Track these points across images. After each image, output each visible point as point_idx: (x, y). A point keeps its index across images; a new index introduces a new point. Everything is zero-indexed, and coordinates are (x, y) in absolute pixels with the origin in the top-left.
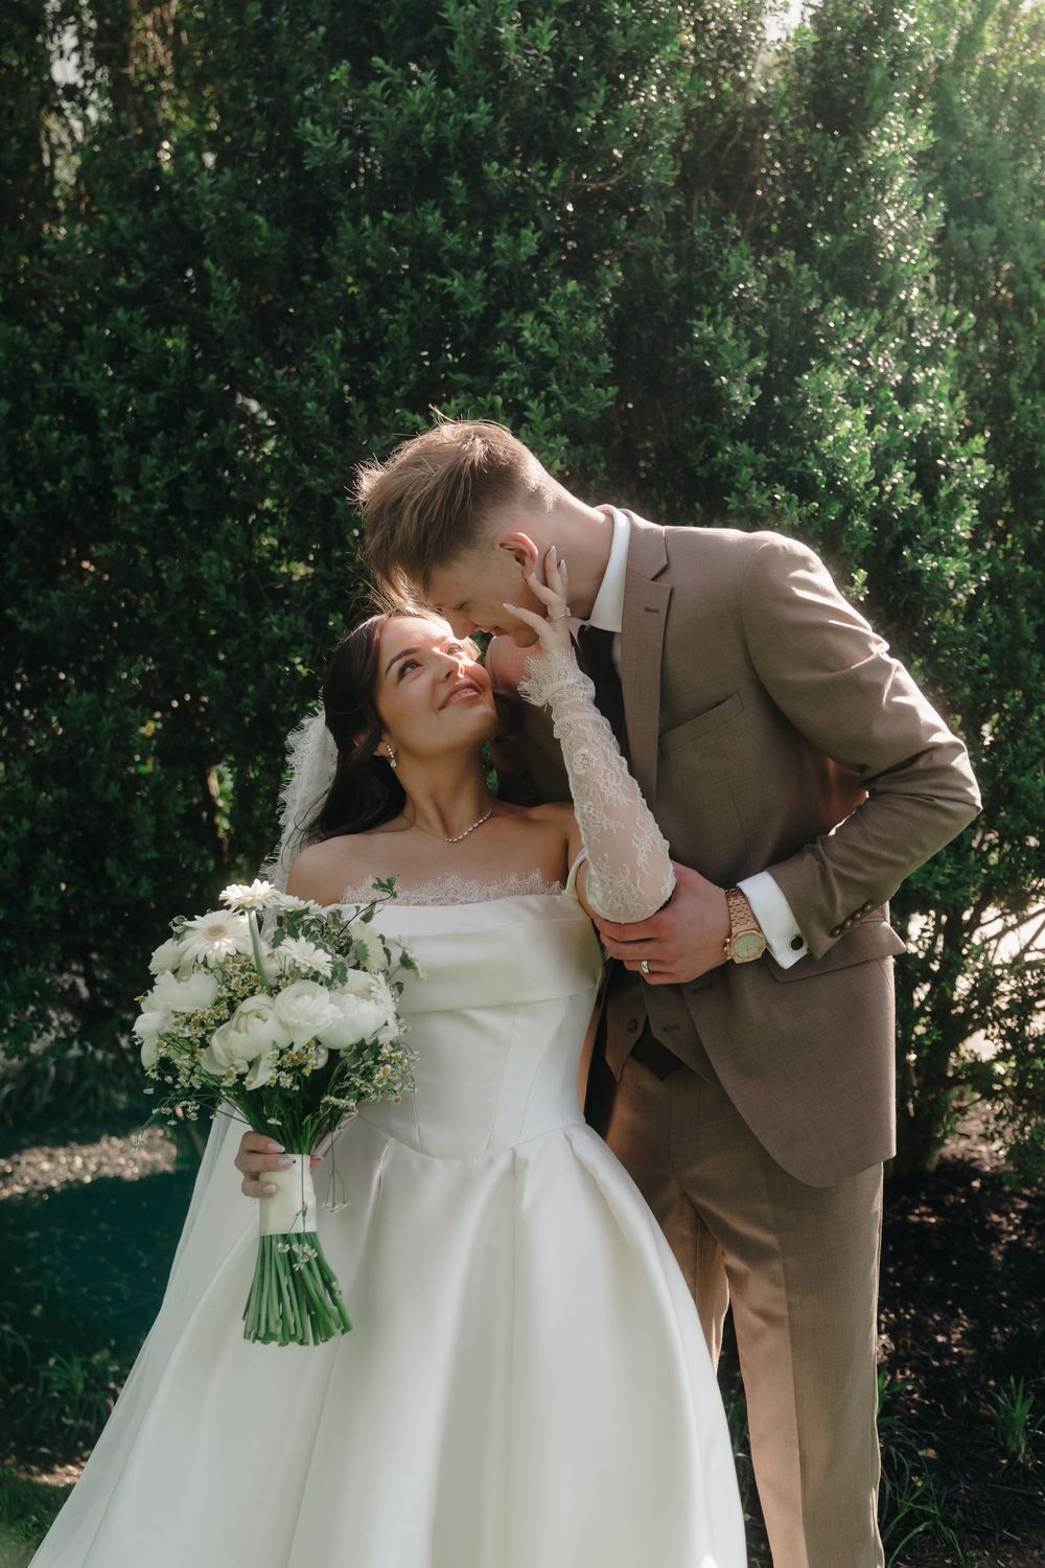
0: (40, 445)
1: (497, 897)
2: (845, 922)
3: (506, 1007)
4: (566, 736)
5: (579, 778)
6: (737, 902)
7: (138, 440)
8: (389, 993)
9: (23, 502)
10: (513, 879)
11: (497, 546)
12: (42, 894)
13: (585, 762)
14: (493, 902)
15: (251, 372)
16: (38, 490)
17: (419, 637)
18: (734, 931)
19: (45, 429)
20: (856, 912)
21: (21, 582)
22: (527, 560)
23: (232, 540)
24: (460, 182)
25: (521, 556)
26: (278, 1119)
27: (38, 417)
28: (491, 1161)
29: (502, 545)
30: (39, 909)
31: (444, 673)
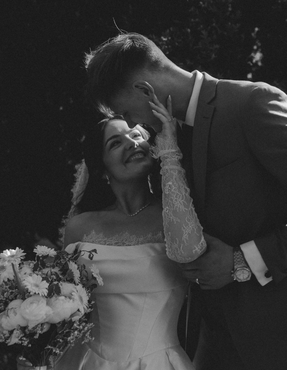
1: (142, 243)
3: (141, 294)
4: (164, 175)
5: (165, 195)
6: (237, 254)
8: (85, 292)
10: (150, 236)
11: (134, 87)
13: (169, 188)
14: (140, 246)
17: (120, 130)
18: (235, 267)
22: (149, 93)
25: (147, 91)
26: (24, 357)
28: (130, 364)
29: (136, 86)
31: (129, 146)
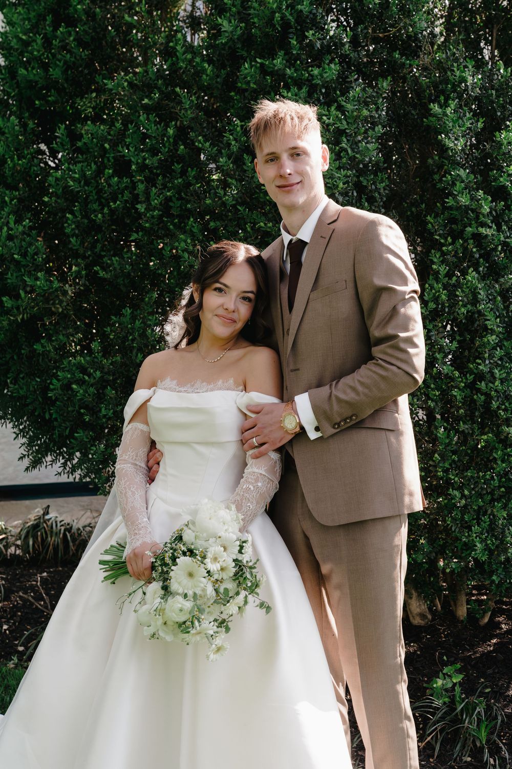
0: (109, 185)
2: (340, 422)
3: (208, 444)
7: (151, 181)
9: (103, 214)
10: (220, 382)
12: (106, 409)
15: (197, 144)
16: (109, 206)
19: (110, 177)
20: (347, 418)
21: (103, 253)
23: (193, 229)
24: (295, 43)
27: (107, 171)
30: (105, 416)
